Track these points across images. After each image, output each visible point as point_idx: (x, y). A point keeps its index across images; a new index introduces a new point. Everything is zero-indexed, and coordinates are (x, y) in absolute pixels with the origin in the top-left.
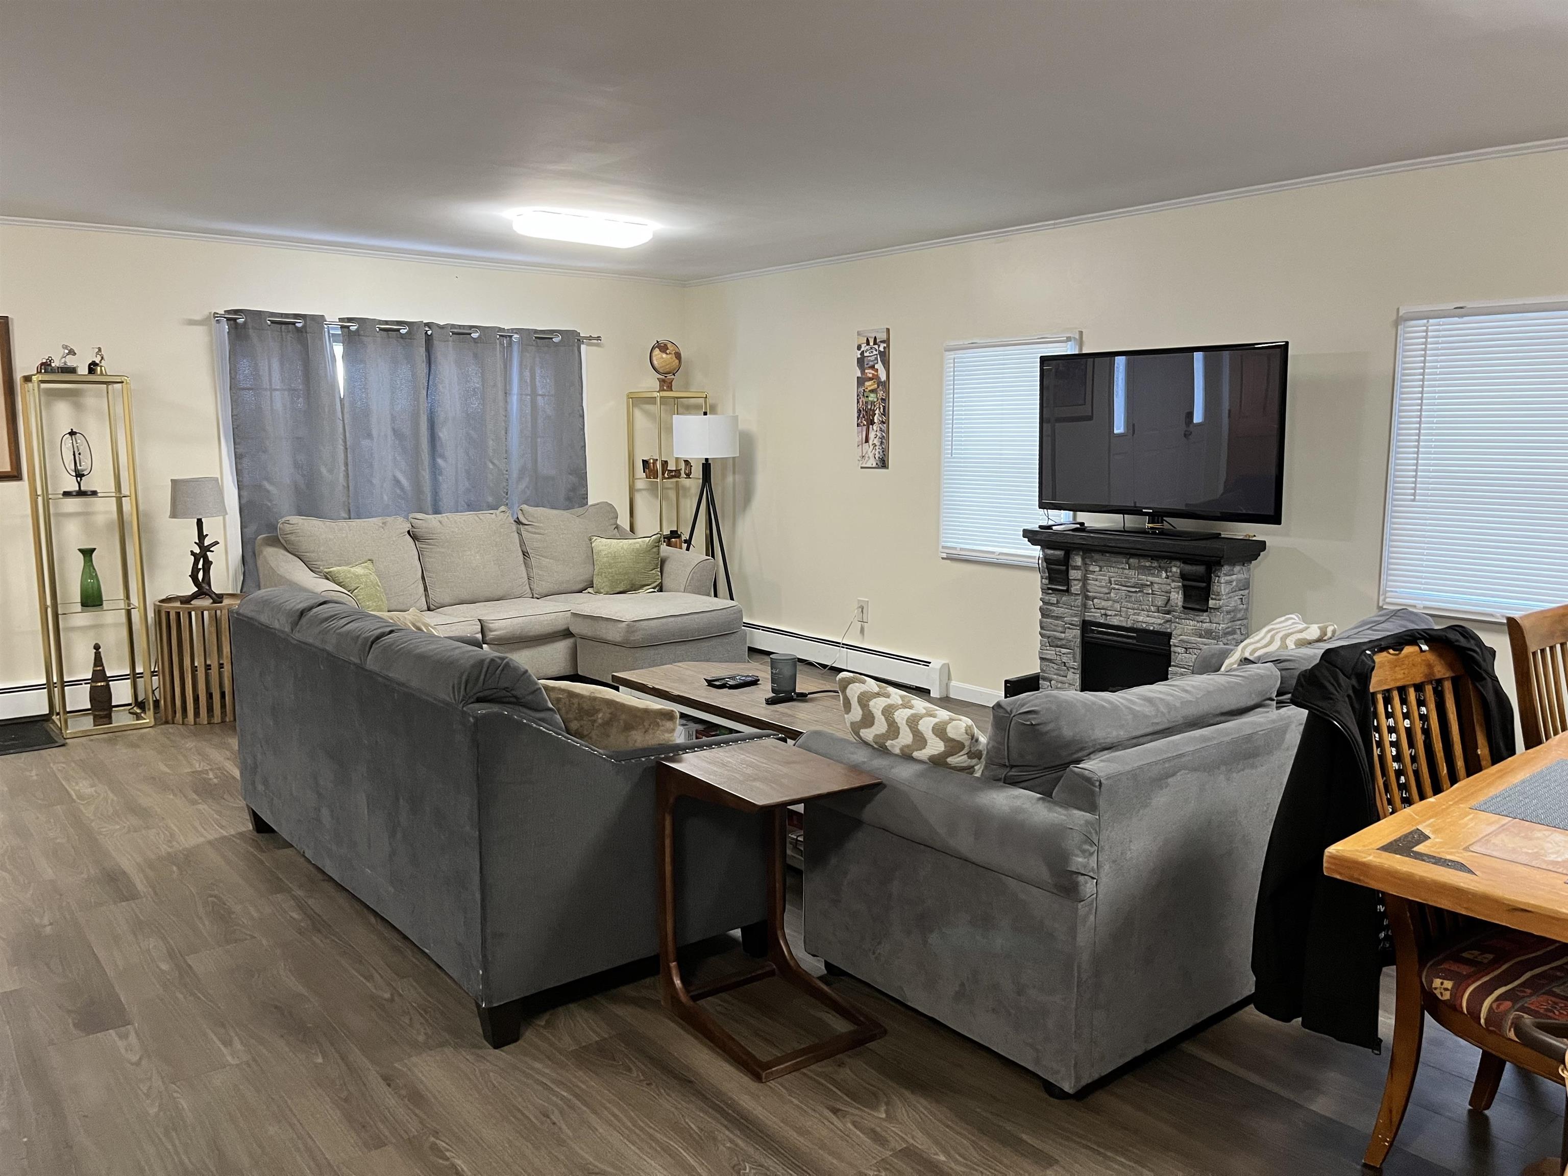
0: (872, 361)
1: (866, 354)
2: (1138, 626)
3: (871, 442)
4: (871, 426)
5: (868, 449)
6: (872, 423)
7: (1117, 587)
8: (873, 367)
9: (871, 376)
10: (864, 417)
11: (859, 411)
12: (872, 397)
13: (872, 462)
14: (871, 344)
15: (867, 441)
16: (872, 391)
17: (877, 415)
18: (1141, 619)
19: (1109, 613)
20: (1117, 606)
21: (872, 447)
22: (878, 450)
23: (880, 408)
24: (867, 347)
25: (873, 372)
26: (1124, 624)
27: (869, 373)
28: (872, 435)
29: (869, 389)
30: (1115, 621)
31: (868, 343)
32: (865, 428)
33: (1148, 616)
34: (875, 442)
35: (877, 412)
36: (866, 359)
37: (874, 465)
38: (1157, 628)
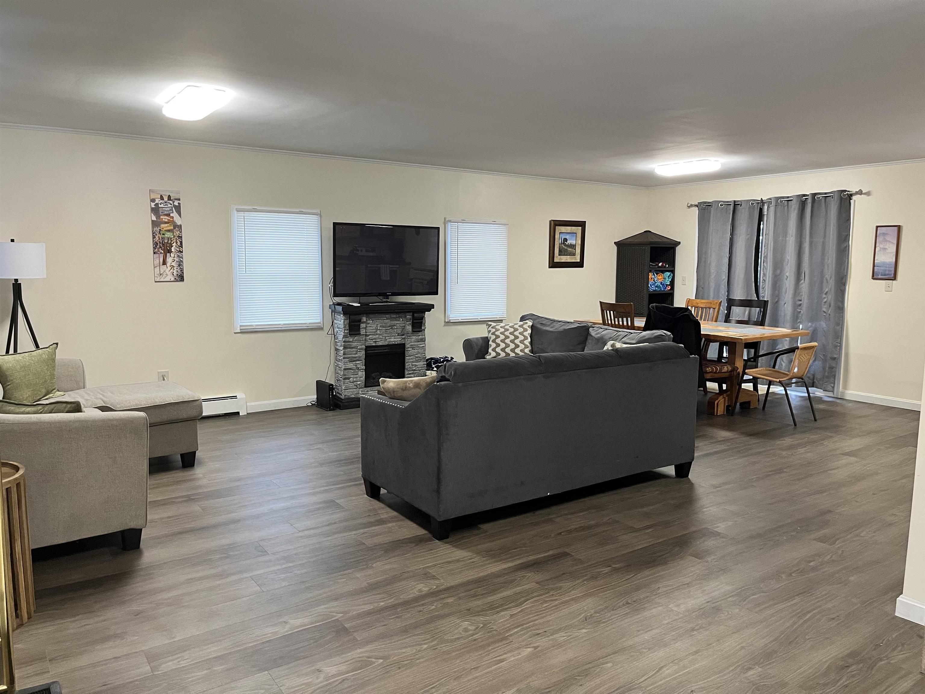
0: (167, 211)
1: (160, 206)
2: (391, 343)
3: (168, 265)
4: (168, 254)
5: (166, 269)
6: (170, 251)
7: (381, 328)
8: (168, 215)
9: (167, 220)
10: (161, 247)
11: (155, 244)
12: (168, 235)
13: (170, 277)
14: (166, 199)
15: (164, 263)
16: (169, 231)
17: (174, 247)
18: (392, 340)
19: (378, 340)
20: (381, 337)
21: (169, 268)
22: (176, 270)
23: (177, 242)
24: (162, 201)
25: (169, 218)
26: (384, 344)
27: (165, 219)
28: (169, 260)
29: (165, 229)
30: (380, 344)
31: (162, 198)
32: (162, 256)
33: (395, 338)
34: (173, 264)
35: (174, 244)
36: (160, 209)
37: (173, 279)
38: (399, 342)
